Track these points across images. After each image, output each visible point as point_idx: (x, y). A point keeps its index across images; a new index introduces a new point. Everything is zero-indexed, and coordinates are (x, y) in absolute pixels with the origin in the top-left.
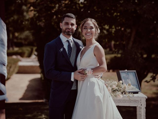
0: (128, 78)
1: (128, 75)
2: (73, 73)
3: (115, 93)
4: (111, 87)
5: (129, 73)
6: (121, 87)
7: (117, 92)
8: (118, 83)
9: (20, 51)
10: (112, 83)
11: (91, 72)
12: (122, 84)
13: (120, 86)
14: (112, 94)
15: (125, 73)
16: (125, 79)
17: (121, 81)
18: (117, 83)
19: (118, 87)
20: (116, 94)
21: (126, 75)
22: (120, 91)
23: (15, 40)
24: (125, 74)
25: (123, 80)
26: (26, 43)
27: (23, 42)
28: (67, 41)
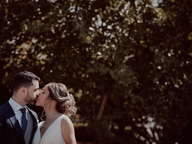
28: (21, 110)
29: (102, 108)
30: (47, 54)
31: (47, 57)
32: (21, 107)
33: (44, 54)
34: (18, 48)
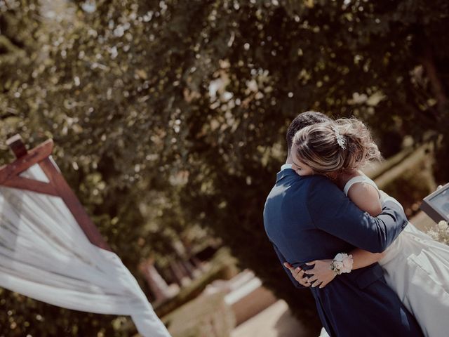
8: (439, 232)
15: (443, 196)
17: (442, 223)
18: (435, 231)
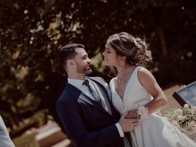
0: (193, 96)
1: (190, 91)
2: (118, 125)
3: (187, 125)
4: (175, 120)
5: (191, 88)
6: (191, 114)
7: (188, 123)
8: (183, 110)
9: (32, 122)
10: (173, 113)
11: (146, 111)
12: (190, 107)
13: (188, 111)
14: (184, 130)
16: (189, 99)
17: (186, 105)
18: (181, 109)
19: (186, 115)
20: (189, 127)
21: (188, 93)
22: (192, 119)
23: (22, 112)
24: (186, 92)
25: (187, 102)
26: (35, 108)
27: (31, 109)
28: (83, 84)
29: (163, 42)
30: (78, 21)
31: (80, 25)
32: (82, 81)
33: (76, 23)
34: (48, 32)
